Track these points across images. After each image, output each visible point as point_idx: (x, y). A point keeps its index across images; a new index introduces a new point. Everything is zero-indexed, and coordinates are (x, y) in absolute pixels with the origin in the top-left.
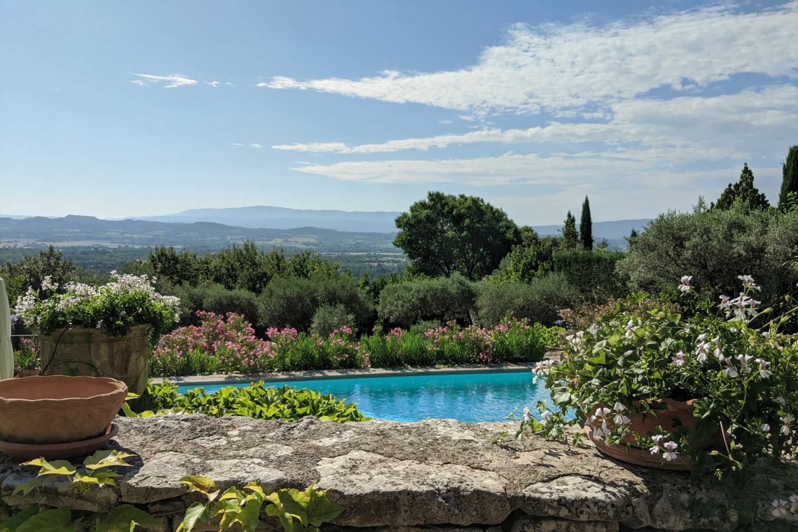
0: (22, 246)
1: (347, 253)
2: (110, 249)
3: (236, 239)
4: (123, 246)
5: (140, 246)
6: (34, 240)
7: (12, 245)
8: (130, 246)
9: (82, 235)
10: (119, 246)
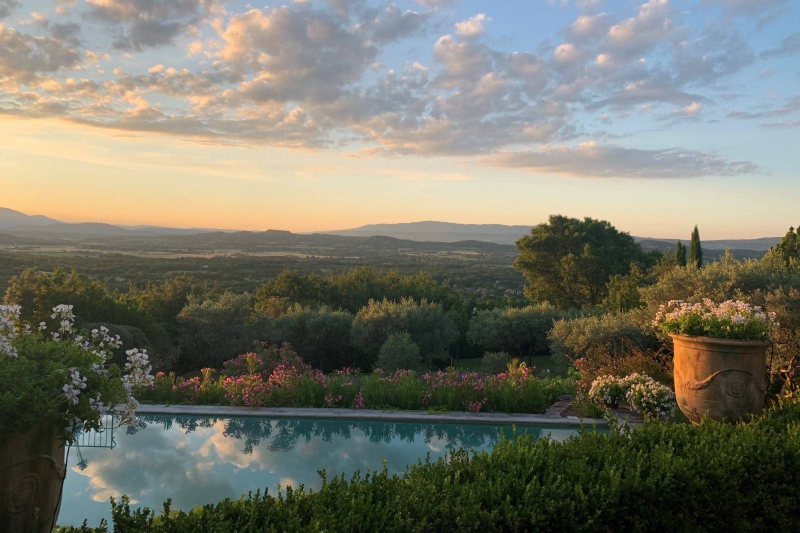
0: (230, 255)
1: (506, 266)
2: (300, 259)
3: (405, 251)
4: (310, 256)
5: (324, 257)
6: (238, 251)
7: (222, 255)
8: (316, 256)
9: (278, 246)
10: (308, 257)
